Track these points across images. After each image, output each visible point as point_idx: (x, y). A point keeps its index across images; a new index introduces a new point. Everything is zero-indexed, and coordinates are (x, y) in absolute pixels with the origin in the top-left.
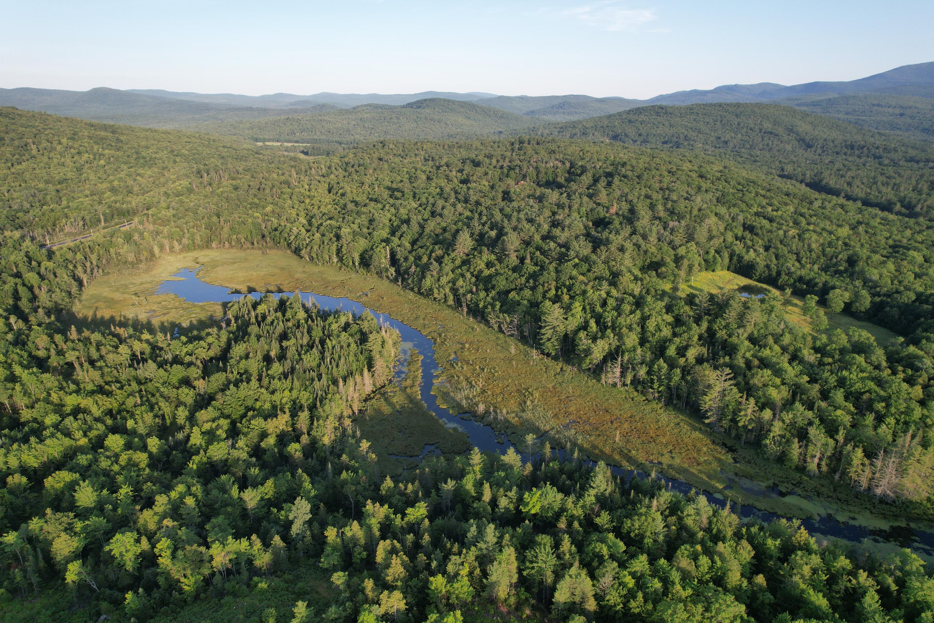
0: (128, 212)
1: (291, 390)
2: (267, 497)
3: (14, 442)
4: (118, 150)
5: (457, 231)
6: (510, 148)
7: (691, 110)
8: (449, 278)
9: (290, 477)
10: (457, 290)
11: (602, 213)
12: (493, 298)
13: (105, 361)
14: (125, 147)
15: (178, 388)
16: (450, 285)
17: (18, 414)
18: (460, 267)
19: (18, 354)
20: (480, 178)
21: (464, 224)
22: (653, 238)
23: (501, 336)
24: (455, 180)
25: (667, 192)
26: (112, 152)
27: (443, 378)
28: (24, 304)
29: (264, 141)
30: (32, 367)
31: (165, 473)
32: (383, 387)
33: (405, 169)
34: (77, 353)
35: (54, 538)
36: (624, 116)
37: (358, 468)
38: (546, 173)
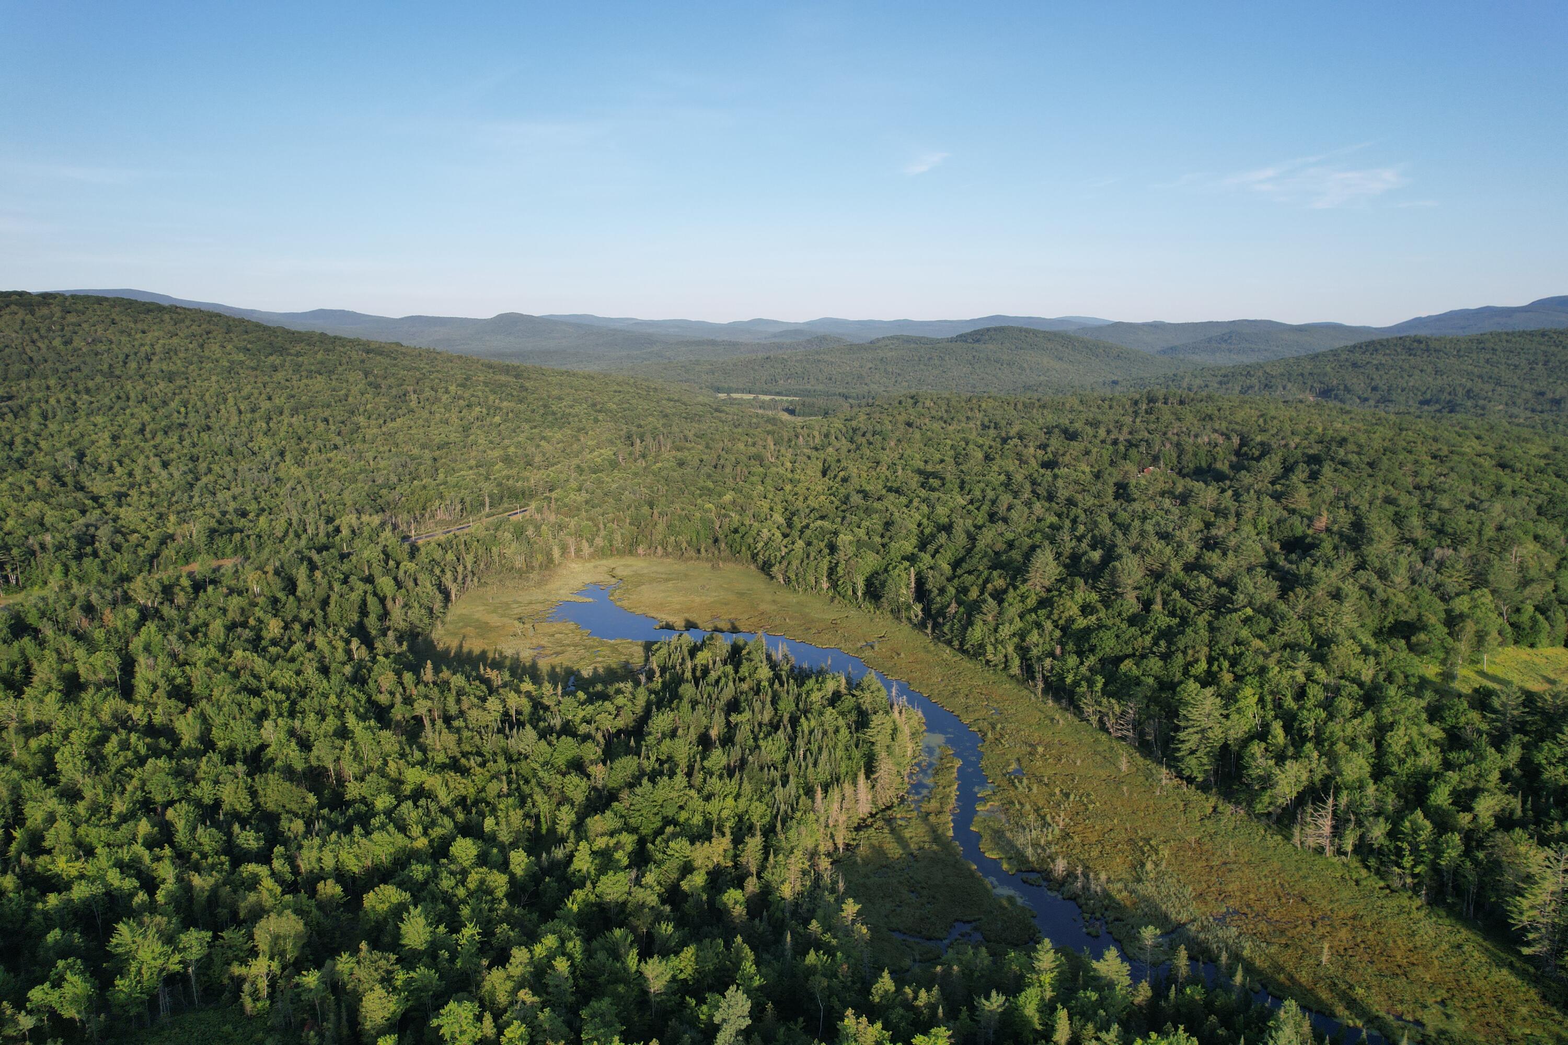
0: (523, 494)
1: (737, 797)
2: (682, 976)
3: (333, 830)
4: (521, 401)
5: (1033, 548)
6: (1130, 410)
7: (1480, 343)
8: (1013, 628)
9: (721, 948)
10: (1028, 650)
11: (1299, 527)
12: (1091, 669)
13: (465, 720)
14: (531, 398)
15: (564, 775)
16: (1016, 640)
17: (343, 786)
18: (1034, 610)
19: (354, 697)
20: (1076, 459)
21: (1046, 537)
22: (1400, 578)
23: (1103, 737)
24: (1033, 462)
25: (1429, 494)
26: (512, 404)
27: (995, 803)
28: (372, 622)
29: (729, 391)
30: (370, 719)
31: (530, 913)
32: (888, 808)
33: (949, 442)
34: (429, 703)
35: (365, 991)
36: (1343, 357)
37: (836, 948)
38: (1195, 455)
